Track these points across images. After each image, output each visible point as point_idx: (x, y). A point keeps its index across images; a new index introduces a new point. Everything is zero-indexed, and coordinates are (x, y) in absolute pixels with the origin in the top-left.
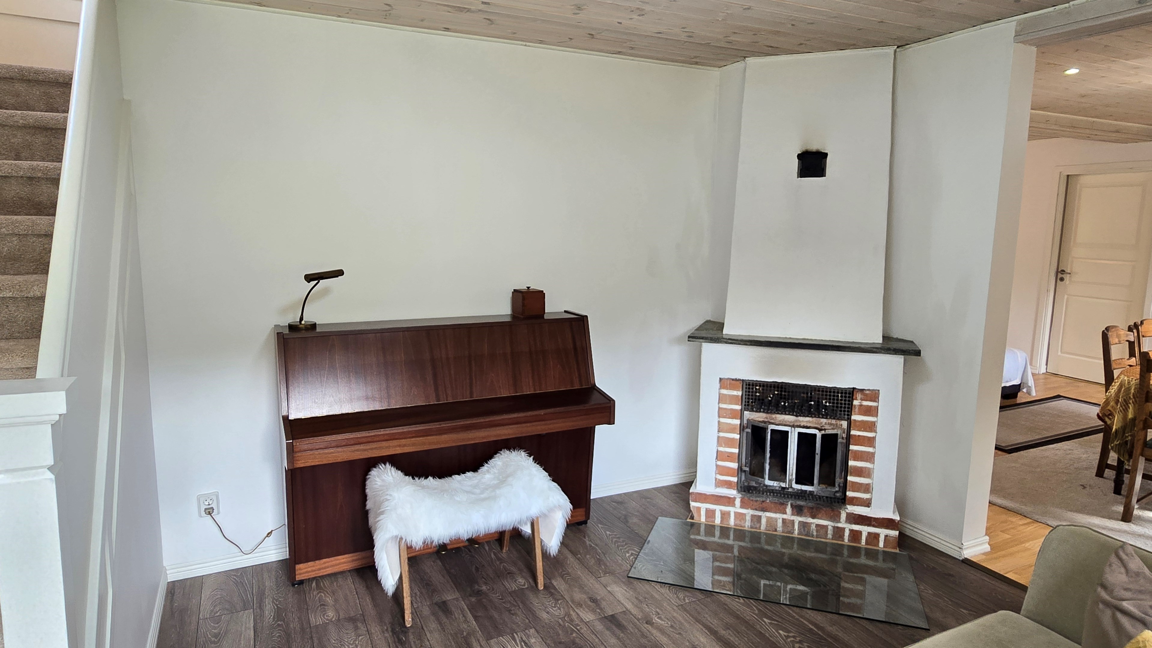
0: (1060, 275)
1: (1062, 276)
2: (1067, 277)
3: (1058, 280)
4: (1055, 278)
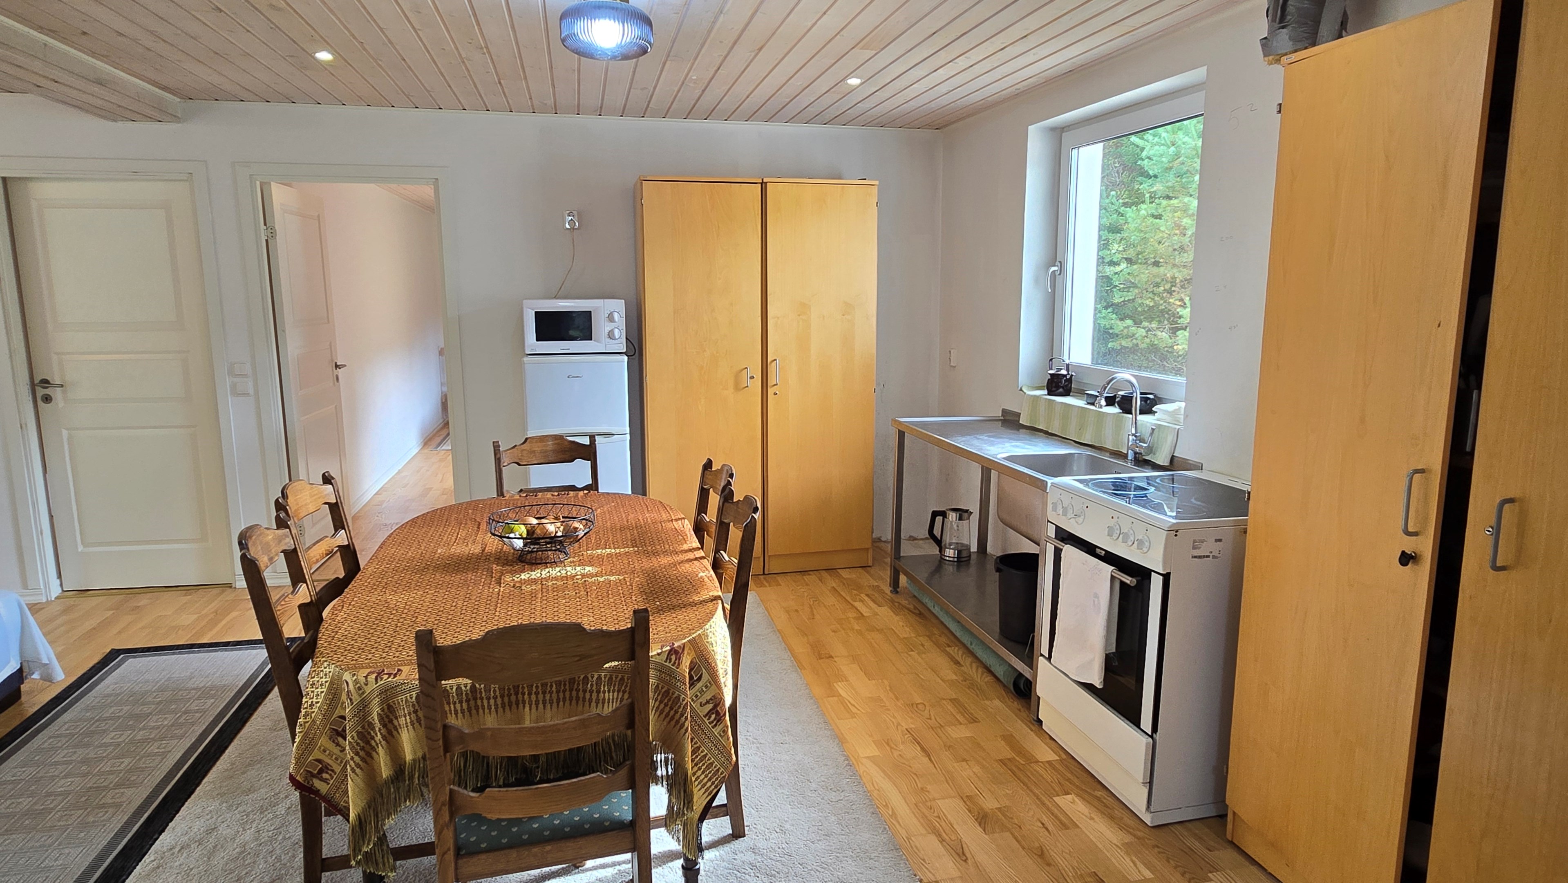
0: (40, 392)
1: (47, 391)
2: (57, 394)
3: (40, 402)
4: (30, 398)
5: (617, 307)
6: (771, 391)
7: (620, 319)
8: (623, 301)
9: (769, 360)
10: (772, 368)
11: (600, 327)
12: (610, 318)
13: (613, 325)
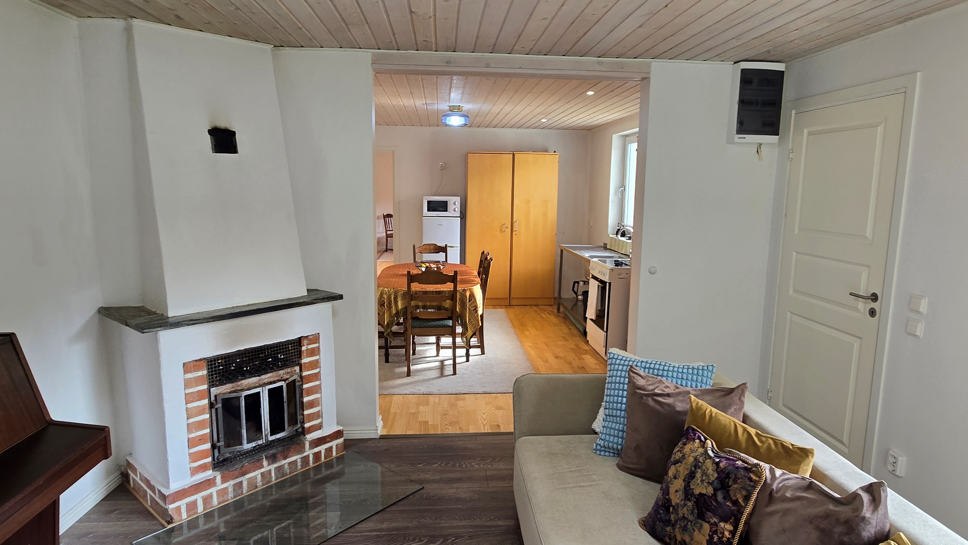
5: (457, 199)
6: (514, 233)
7: (458, 204)
8: (459, 198)
9: (514, 221)
10: (515, 224)
11: (451, 207)
12: (455, 204)
13: (455, 207)
